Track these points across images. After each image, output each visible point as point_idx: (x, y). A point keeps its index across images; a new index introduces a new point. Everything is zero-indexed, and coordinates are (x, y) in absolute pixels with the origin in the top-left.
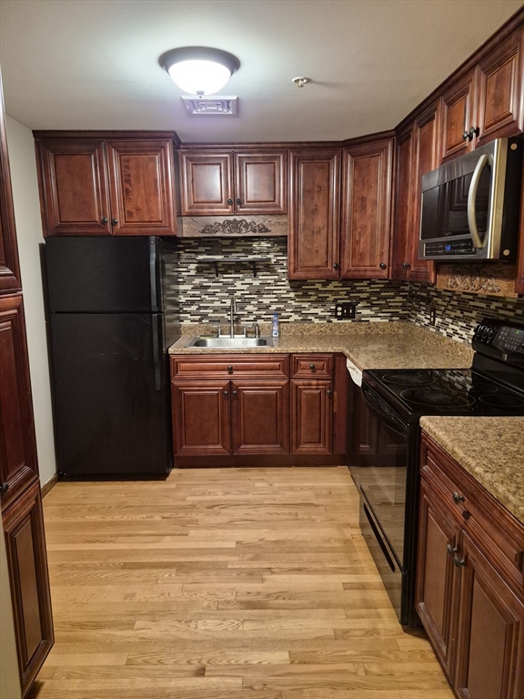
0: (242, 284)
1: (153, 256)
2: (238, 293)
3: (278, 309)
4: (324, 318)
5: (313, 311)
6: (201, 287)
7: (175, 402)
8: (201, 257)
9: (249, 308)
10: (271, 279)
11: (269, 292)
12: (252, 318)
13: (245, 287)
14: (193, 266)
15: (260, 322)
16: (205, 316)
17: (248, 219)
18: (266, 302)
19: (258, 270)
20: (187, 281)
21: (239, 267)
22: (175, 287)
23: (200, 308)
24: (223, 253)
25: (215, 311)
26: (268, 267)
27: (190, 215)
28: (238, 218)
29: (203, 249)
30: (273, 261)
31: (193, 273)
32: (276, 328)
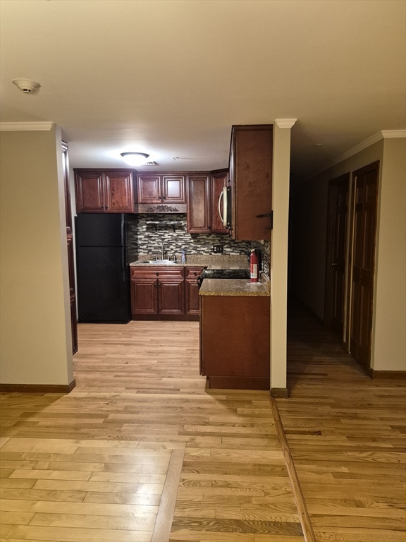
0: (168, 235)
1: (123, 222)
2: (166, 240)
3: (186, 248)
4: (208, 252)
5: (202, 249)
6: (149, 237)
7: (132, 288)
8: (148, 222)
9: (172, 247)
10: (182, 233)
11: (181, 239)
12: (173, 252)
13: (170, 237)
14: (145, 227)
15: (176, 254)
16: (150, 250)
17: (169, 205)
18: (180, 244)
19: (177, 229)
20: (142, 234)
21: (166, 227)
22: (136, 236)
23: (148, 247)
24: (159, 221)
25: (155, 248)
26: (181, 228)
27: (142, 203)
28: (164, 205)
29: (149, 219)
30: (183, 224)
31: (145, 230)
32: (183, 257)
